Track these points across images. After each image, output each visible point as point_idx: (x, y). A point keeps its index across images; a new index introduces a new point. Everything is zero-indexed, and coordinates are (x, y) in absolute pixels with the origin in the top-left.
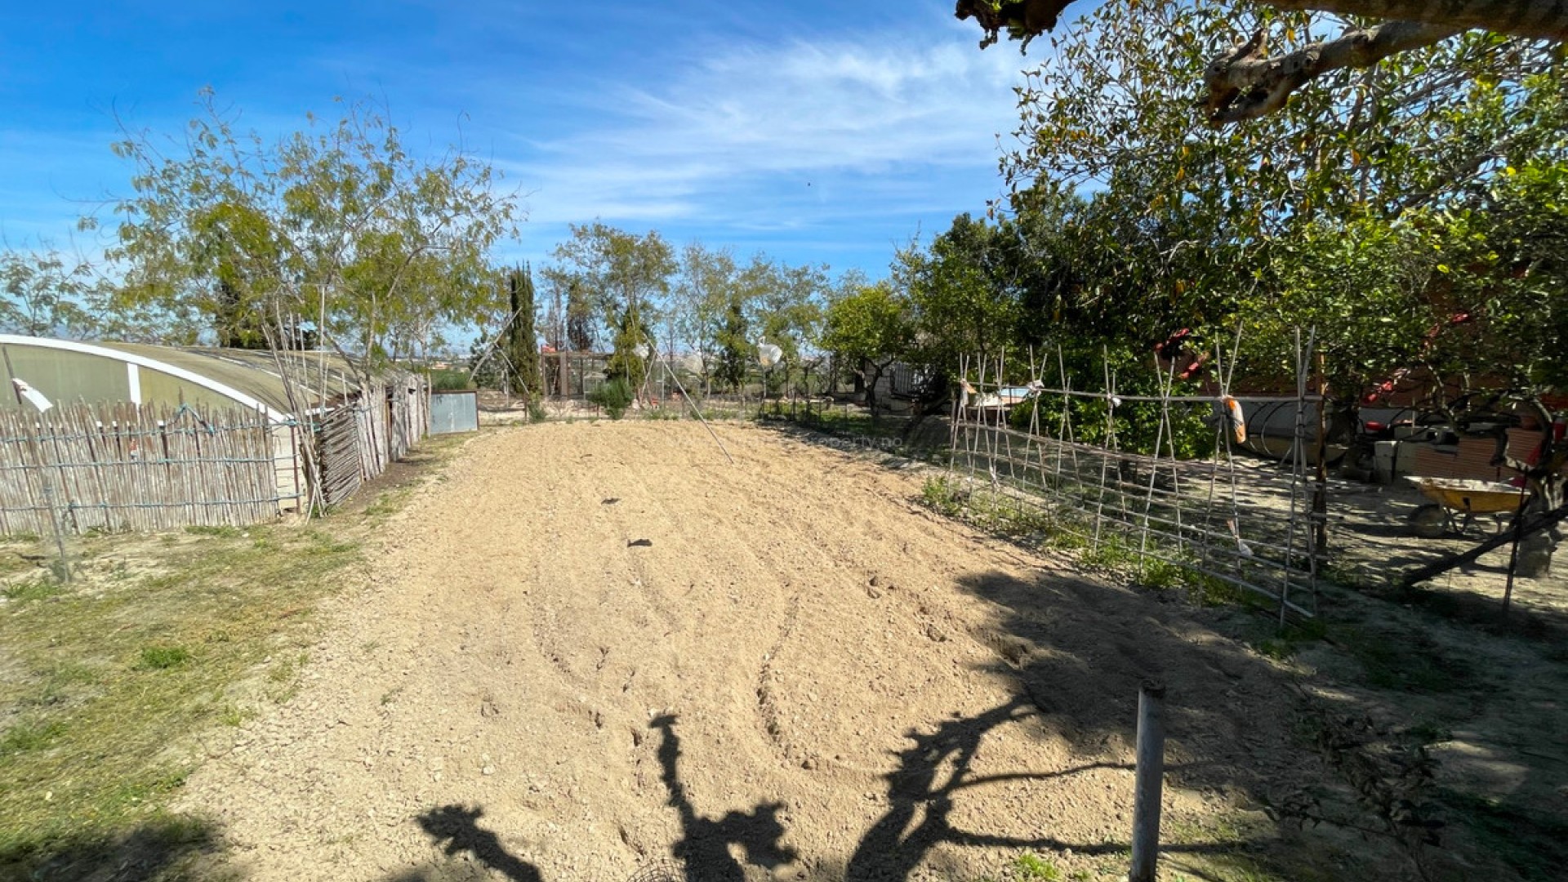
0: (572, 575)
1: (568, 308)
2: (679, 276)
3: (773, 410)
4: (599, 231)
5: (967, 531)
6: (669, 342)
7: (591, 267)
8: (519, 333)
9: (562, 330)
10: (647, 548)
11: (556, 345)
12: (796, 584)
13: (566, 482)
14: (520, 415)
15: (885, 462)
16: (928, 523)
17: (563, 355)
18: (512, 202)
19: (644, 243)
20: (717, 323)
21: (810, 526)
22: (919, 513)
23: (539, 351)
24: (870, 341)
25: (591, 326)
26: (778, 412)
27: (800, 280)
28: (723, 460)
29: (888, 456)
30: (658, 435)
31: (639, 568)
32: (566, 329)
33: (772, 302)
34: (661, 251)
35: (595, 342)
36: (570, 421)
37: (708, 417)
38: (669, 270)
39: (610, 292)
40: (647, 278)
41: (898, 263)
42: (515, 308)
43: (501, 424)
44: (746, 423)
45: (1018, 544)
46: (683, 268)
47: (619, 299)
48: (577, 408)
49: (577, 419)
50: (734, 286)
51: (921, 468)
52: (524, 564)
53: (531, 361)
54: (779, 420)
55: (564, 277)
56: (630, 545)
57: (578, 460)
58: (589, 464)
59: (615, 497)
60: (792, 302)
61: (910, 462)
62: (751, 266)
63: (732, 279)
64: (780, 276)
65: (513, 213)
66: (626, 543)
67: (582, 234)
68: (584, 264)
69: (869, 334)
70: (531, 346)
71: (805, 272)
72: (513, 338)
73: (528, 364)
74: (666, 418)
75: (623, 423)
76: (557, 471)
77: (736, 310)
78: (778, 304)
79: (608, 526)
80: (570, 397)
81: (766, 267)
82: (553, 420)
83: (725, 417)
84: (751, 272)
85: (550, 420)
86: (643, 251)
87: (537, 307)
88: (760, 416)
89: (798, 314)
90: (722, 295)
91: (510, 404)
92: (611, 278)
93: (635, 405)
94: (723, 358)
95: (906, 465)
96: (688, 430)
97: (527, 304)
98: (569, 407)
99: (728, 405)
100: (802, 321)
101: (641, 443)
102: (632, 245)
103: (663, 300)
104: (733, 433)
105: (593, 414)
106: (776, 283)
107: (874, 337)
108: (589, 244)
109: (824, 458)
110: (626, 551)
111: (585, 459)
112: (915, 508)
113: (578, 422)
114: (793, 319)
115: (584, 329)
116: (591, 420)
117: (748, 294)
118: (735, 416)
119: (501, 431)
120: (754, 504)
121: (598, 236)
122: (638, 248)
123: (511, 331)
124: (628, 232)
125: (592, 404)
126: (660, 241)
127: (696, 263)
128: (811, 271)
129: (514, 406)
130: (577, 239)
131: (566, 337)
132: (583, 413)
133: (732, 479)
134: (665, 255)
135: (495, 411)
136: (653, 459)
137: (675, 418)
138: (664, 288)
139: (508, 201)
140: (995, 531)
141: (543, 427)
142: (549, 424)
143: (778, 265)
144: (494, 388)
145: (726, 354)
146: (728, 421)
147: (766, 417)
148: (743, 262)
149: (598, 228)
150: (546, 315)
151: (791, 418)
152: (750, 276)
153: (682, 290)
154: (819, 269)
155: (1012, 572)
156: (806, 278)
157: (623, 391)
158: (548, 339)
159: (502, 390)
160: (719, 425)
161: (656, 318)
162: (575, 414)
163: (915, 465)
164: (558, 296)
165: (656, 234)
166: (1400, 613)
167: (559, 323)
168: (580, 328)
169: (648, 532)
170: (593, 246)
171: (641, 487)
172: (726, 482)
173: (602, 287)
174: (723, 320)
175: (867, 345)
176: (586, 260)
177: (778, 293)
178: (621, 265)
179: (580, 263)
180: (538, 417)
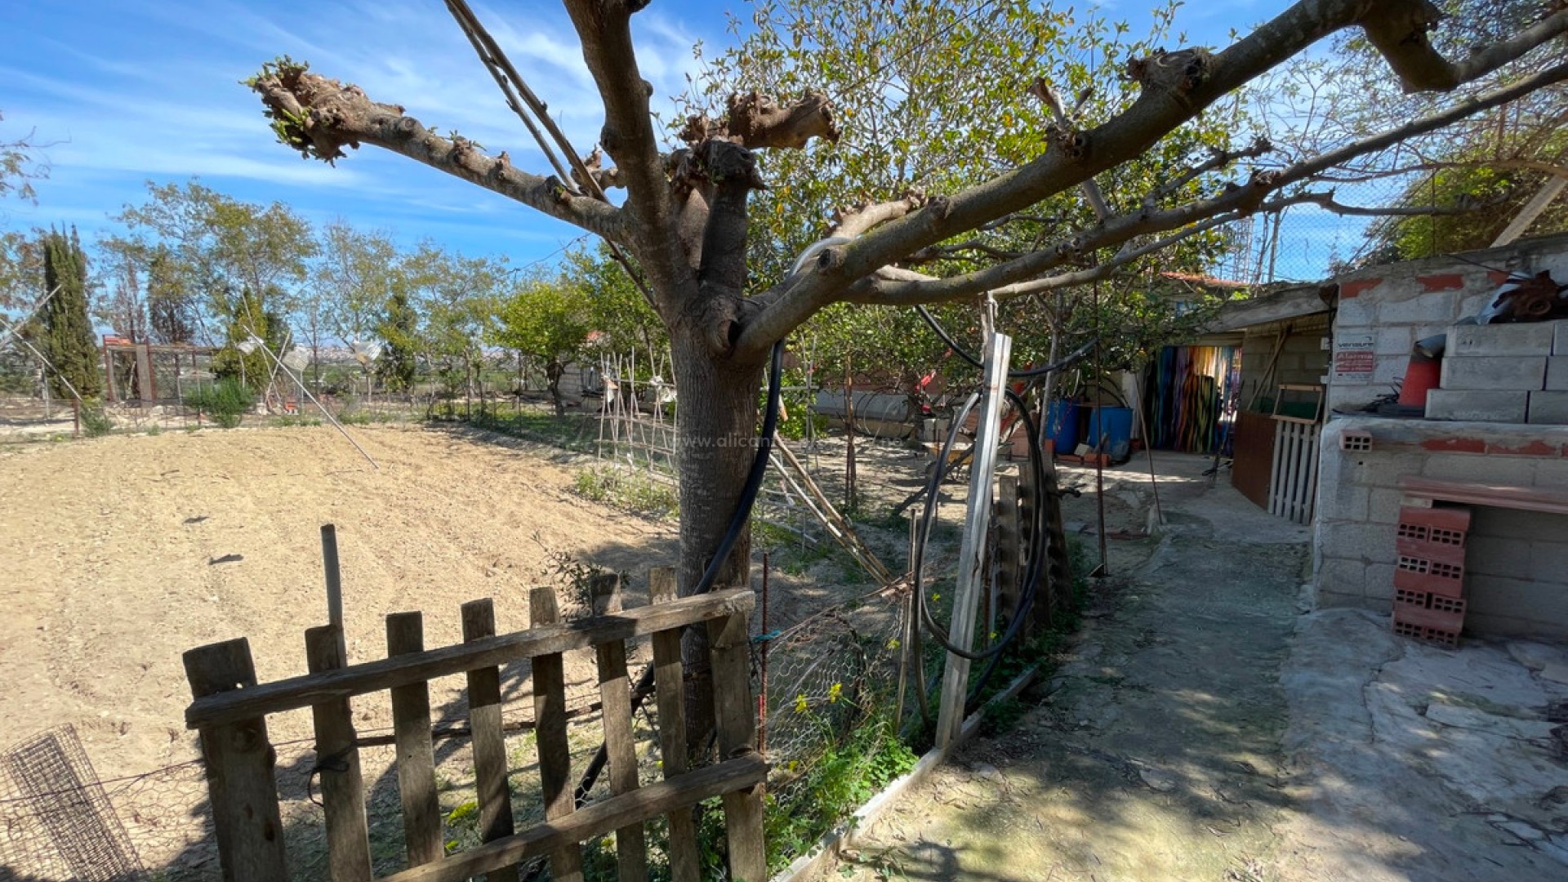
0: (117, 602)
1: (150, 288)
2: (322, 259)
3: (445, 410)
4: (198, 194)
5: (604, 511)
6: (310, 335)
7: (184, 239)
8: (61, 318)
9: (141, 316)
10: (235, 563)
11: (131, 335)
12: (410, 575)
13: (133, 504)
14: (69, 428)
15: (555, 457)
16: (570, 508)
17: (141, 350)
18: (21, 151)
19: (267, 216)
20: (376, 314)
21: (447, 523)
22: (566, 500)
23: (100, 343)
24: (539, 339)
25: (189, 312)
26: (450, 412)
27: (477, 272)
28: (365, 466)
29: (557, 451)
30: (286, 443)
31: (217, 585)
32: (148, 315)
33: (445, 293)
34: (292, 229)
35: (197, 334)
36: (154, 431)
37: (362, 421)
38: (307, 249)
39: (219, 270)
40: (274, 258)
41: (566, 263)
42: (51, 284)
43: (32, 440)
44: (410, 425)
45: (645, 518)
46: (326, 249)
47: (233, 281)
48: (166, 416)
49: (165, 430)
50: (394, 273)
51: (586, 461)
52: (45, 599)
53: (85, 356)
54: (451, 421)
55: (141, 249)
56: (212, 562)
57: (159, 478)
58: (173, 481)
59: (203, 515)
60: (471, 294)
61: (577, 455)
62: (417, 253)
63: (392, 264)
64: (454, 267)
65: (23, 166)
66: (207, 561)
67: (168, 194)
68: (173, 234)
69: (538, 331)
70: (85, 337)
71: (483, 264)
72: (53, 325)
73: (81, 361)
74: (304, 424)
75: (240, 432)
76: (120, 492)
77: (400, 301)
78: (454, 295)
79: (187, 546)
80: (155, 401)
81: (436, 256)
82: (127, 432)
83: (384, 420)
84: (418, 259)
85: (120, 432)
86: (266, 225)
87: (93, 286)
88: (428, 418)
89: (476, 307)
90: (379, 283)
91: (53, 413)
92: (220, 255)
93: (262, 411)
94: (387, 354)
95: (573, 459)
96: (331, 436)
97: (75, 281)
98: (155, 416)
99: (387, 406)
100: (482, 316)
101: (259, 453)
102: (248, 217)
103: (298, 286)
104: (389, 437)
105: (194, 423)
106: (449, 274)
107: (543, 335)
108: (181, 210)
109: (488, 458)
110: (206, 571)
111: (168, 476)
112: (566, 496)
113: (167, 434)
114: (470, 312)
115: (178, 316)
116: (190, 430)
117: (415, 284)
118: (397, 418)
119: (33, 450)
120: (390, 506)
121: (196, 201)
122: (259, 222)
123: (48, 316)
124: (242, 201)
125: (191, 410)
126: (290, 216)
127: (343, 243)
128: (489, 262)
129: (61, 416)
130: (160, 202)
131: (148, 326)
132: (178, 421)
133: (370, 484)
134: (300, 232)
135: (24, 424)
136: (273, 470)
137: (316, 424)
138: (301, 271)
139: (13, 150)
140: (630, 509)
141: (106, 441)
142: (116, 438)
143: (450, 252)
144: (24, 393)
145: (390, 348)
146: (388, 424)
147: (436, 418)
148: (405, 247)
149: (196, 190)
150: (112, 296)
151: (465, 419)
152: (416, 264)
153: (325, 275)
154: (497, 261)
155: (628, 540)
156: (484, 270)
157: (238, 394)
158: (116, 327)
159: (38, 394)
160: (376, 429)
161: (288, 305)
162: (162, 424)
163: (582, 458)
164: (131, 272)
165: (284, 207)
166: (884, 535)
167: (136, 307)
168: (171, 316)
169: (241, 547)
170: (187, 213)
171: (248, 501)
172: (363, 489)
173: (205, 264)
174: (384, 312)
175: (535, 342)
176: (176, 230)
177: (451, 284)
178: (233, 239)
179: (165, 232)
180: (99, 429)
